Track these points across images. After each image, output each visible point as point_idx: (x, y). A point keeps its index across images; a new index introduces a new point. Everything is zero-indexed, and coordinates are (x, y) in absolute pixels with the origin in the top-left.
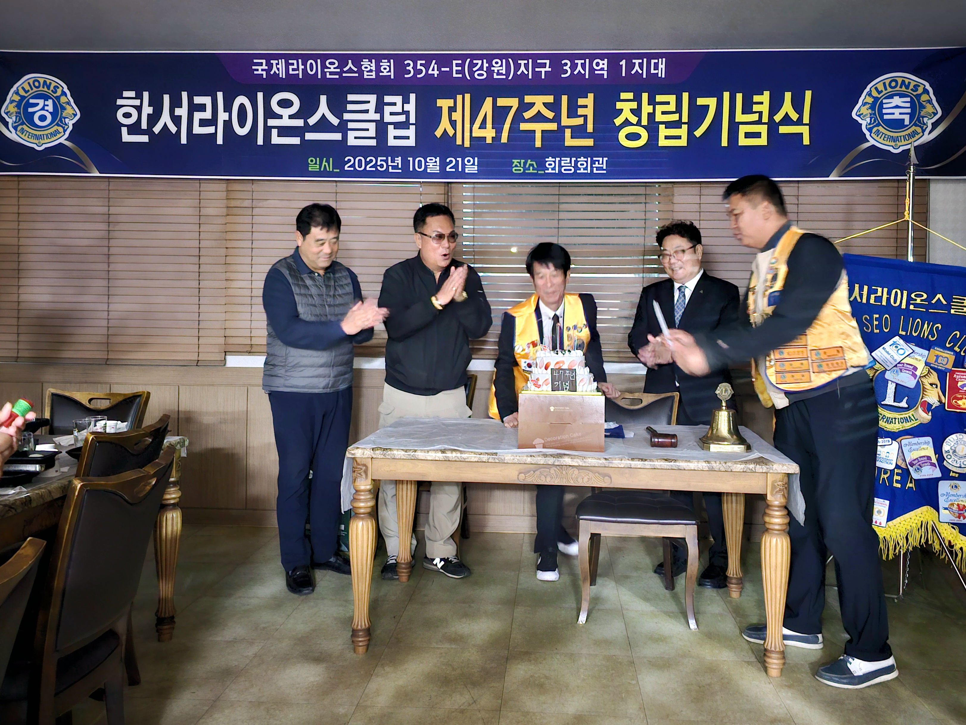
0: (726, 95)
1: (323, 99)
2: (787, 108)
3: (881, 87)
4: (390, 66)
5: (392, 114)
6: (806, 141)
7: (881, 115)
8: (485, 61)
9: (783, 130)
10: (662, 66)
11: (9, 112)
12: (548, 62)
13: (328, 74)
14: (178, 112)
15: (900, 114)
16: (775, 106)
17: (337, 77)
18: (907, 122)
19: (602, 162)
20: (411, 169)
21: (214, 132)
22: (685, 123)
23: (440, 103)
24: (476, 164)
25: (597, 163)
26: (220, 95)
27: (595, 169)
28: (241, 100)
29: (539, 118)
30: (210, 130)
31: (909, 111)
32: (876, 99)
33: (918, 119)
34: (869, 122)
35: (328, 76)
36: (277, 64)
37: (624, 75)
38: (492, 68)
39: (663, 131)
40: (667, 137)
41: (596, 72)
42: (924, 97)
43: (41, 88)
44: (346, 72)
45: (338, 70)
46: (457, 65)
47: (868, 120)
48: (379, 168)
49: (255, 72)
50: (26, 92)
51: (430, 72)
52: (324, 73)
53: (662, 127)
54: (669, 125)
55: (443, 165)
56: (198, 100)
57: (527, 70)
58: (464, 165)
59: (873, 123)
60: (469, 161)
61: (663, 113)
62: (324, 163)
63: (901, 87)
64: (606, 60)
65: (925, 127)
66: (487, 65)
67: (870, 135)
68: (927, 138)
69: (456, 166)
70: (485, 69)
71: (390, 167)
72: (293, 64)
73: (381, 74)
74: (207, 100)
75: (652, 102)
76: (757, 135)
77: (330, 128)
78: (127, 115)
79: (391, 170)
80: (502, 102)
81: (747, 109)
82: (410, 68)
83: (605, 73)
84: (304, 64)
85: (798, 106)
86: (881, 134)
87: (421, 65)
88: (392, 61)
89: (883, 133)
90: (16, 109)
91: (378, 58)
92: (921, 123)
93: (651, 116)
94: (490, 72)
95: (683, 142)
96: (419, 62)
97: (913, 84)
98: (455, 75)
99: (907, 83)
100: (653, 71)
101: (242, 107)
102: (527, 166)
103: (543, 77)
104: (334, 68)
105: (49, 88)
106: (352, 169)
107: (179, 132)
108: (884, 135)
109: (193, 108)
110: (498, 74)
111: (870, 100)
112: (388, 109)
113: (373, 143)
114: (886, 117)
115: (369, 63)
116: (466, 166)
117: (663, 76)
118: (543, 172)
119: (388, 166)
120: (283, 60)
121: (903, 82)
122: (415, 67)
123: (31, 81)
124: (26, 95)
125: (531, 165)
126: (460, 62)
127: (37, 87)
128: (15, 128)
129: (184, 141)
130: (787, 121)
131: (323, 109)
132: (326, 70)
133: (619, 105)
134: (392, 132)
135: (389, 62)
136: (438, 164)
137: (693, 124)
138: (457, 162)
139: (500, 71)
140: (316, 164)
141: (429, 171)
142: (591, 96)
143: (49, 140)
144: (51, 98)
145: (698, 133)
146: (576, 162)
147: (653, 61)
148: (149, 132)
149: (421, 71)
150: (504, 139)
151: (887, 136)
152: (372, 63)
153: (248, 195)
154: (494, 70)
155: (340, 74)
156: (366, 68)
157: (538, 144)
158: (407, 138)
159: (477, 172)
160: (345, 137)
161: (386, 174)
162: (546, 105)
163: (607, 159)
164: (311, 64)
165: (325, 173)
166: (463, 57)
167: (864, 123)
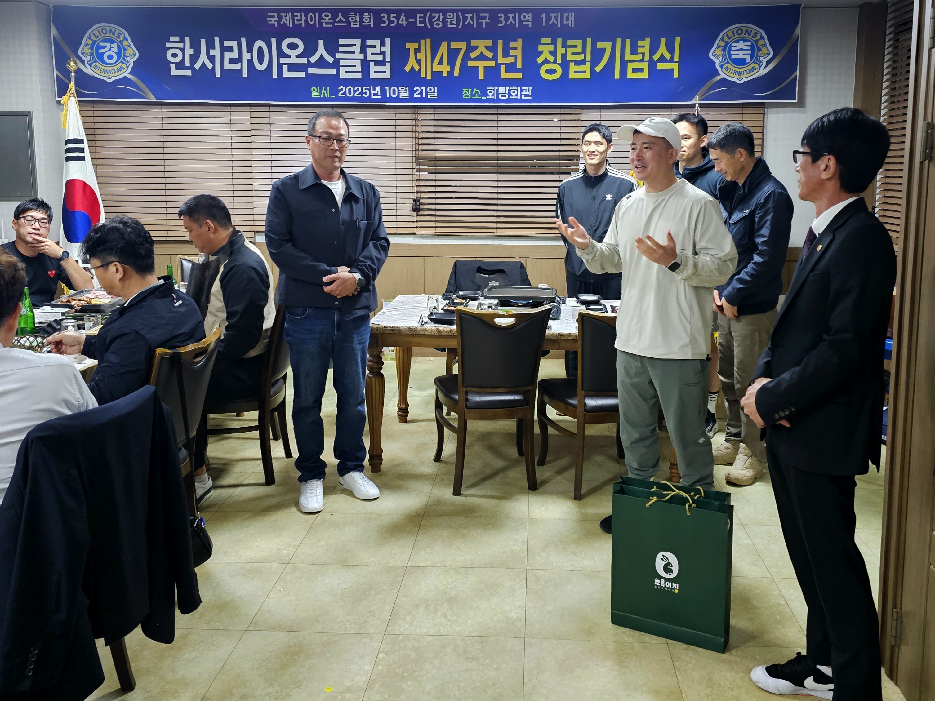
0: (619, 41)
1: (321, 43)
2: (663, 50)
3: (730, 34)
4: (370, 18)
5: (372, 54)
6: (676, 75)
7: (730, 55)
8: (441, 14)
9: (660, 66)
10: (572, 18)
11: (85, 53)
12: (487, 15)
13: (324, 23)
14: (212, 52)
15: (744, 54)
16: (654, 49)
17: (331, 26)
18: (748, 61)
20: (388, 96)
21: (240, 68)
22: (588, 62)
23: (408, 45)
24: (436, 91)
25: (525, 91)
26: (243, 40)
27: (523, 96)
28: (259, 43)
29: (481, 57)
30: (237, 66)
31: (750, 52)
32: (727, 43)
33: (756, 59)
34: (721, 60)
35: (324, 25)
36: (286, 16)
37: (544, 25)
38: (447, 20)
39: (573, 67)
40: (575, 72)
41: (524, 23)
42: (761, 42)
43: (108, 35)
44: (337, 22)
45: (332, 21)
46: (420, 17)
48: (364, 95)
49: (269, 22)
50: (97, 37)
51: (400, 22)
52: (320, 23)
53: (572, 64)
54: (577, 63)
55: (411, 92)
56: (227, 43)
57: (473, 21)
58: (427, 93)
59: (724, 62)
60: (430, 90)
61: (573, 54)
62: (323, 91)
63: (745, 34)
64: (531, 14)
65: (761, 64)
66: (443, 17)
69: (421, 94)
70: (441, 20)
71: (372, 94)
72: (297, 16)
73: (363, 24)
74: (233, 44)
75: (564, 45)
76: (641, 70)
77: (327, 65)
78: (175, 55)
79: (373, 97)
80: (454, 45)
81: (633, 51)
82: (385, 19)
83: (530, 23)
84: (306, 16)
85: (671, 49)
86: (730, 69)
87: (393, 17)
88: (371, 14)
90: (90, 51)
91: (362, 12)
92: (758, 62)
93: (564, 56)
94: (445, 22)
95: (587, 76)
96: (392, 15)
97: (753, 32)
98: (419, 25)
99: (749, 32)
100: (565, 22)
101: (260, 49)
102: (473, 94)
103: (484, 26)
104: (329, 19)
105: (114, 35)
106: (344, 96)
107: (214, 68)
109: (224, 49)
110: (451, 24)
111: (722, 44)
112: (369, 51)
113: (359, 76)
114: (733, 57)
115: (355, 15)
116: (429, 94)
117: (573, 26)
118: (485, 98)
119: (370, 94)
120: (290, 13)
121: (747, 31)
122: (389, 19)
123: (100, 29)
124: (97, 40)
125: (476, 92)
126: (422, 15)
127: (104, 34)
128: (90, 65)
129: (218, 74)
130: (662, 59)
131: (321, 50)
132: (322, 21)
133: (540, 48)
134: (373, 68)
135: (369, 14)
136: (408, 91)
137: (595, 62)
138: (422, 90)
139: (453, 22)
140: (317, 92)
141: (401, 97)
142: (520, 41)
143: (116, 74)
144: (116, 42)
145: (598, 69)
146: (510, 90)
147: (565, 15)
148: (191, 68)
149: (393, 22)
150: (456, 73)
151: (733, 71)
152: (356, 15)
153: (267, 115)
154: (448, 21)
155: (332, 23)
156: (352, 19)
157: (481, 77)
158: (385, 72)
159: (436, 98)
160: (338, 72)
161: (369, 99)
162: (487, 47)
163: (532, 88)
164: (311, 16)
165: (324, 99)
166: (425, 12)
167: (717, 61)
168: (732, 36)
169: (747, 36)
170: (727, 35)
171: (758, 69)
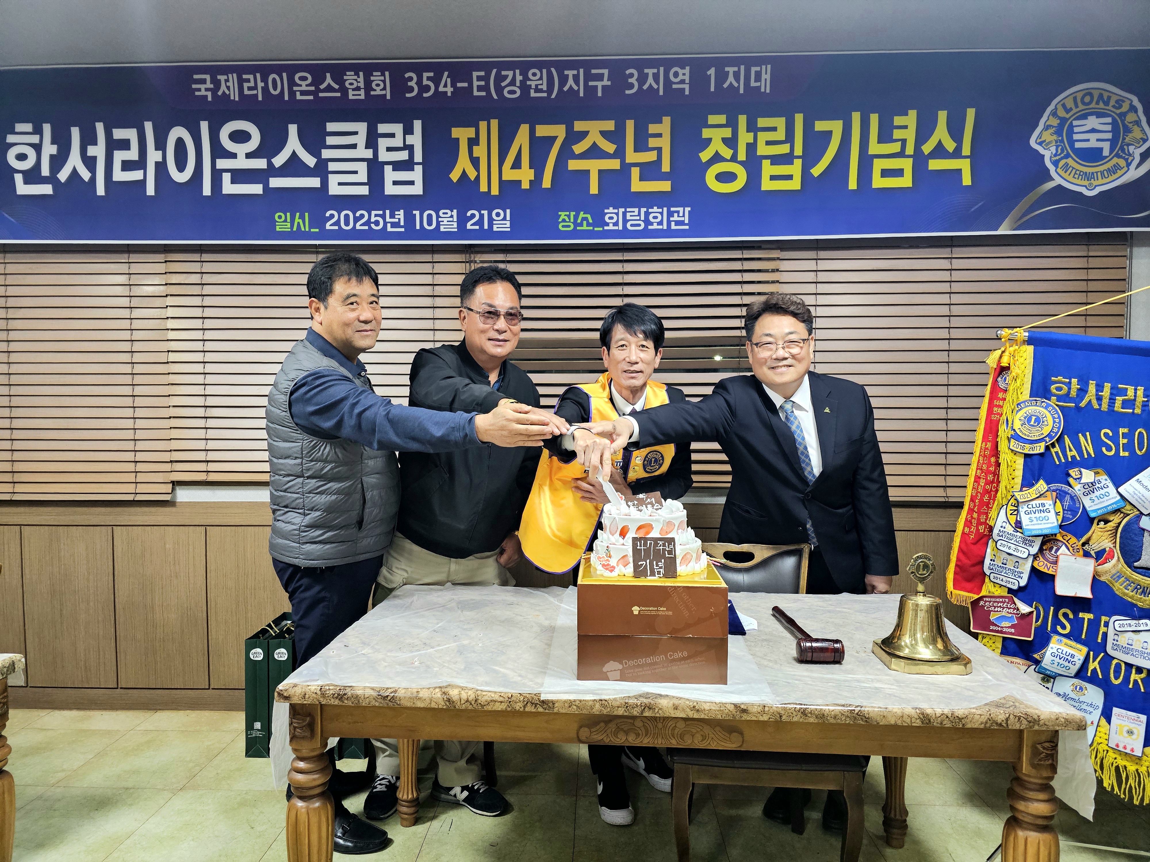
0: (856, 117)
1: (293, 129)
2: (941, 133)
3: (1070, 104)
4: (384, 81)
5: (389, 149)
6: (967, 180)
7: (1071, 142)
8: (517, 71)
9: (935, 165)
10: (766, 76)
12: (606, 72)
13: (298, 93)
14: (91, 151)
15: (1098, 140)
16: (924, 132)
17: (311, 97)
18: (1106, 152)
19: (683, 213)
20: (418, 227)
21: (142, 178)
22: (798, 157)
23: (456, 132)
24: (508, 218)
25: (676, 215)
26: (148, 126)
27: (673, 224)
28: (178, 132)
29: (594, 152)
30: (136, 175)
31: (1109, 136)
32: (1063, 121)
33: (1122, 149)
34: (1054, 152)
35: (299, 97)
36: (227, 81)
37: (712, 89)
38: (528, 83)
39: (768, 169)
40: (773, 178)
41: (674, 86)
42: (1131, 117)
44: (325, 90)
45: (313, 88)
46: (479, 78)
47: (1053, 149)
48: (373, 226)
49: (197, 93)
51: (441, 89)
52: (292, 93)
53: (766, 163)
54: (776, 160)
55: (462, 220)
56: (119, 134)
57: (578, 84)
58: (491, 220)
59: (1059, 155)
60: (498, 215)
61: (768, 143)
62: (297, 220)
64: (688, 68)
65: (1131, 159)
66: (521, 78)
67: (1056, 171)
68: (1133, 174)
69: (480, 222)
70: (518, 84)
71: (389, 225)
72: (248, 81)
73: (372, 93)
74: (131, 134)
75: (752, 127)
76: (899, 173)
77: (302, 170)
78: (22, 157)
79: (389, 229)
80: (542, 131)
81: (885, 137)
82: (412, 84)
83: (687, 87)
84: (264, 80)
86: (1071, 169)
87: (429, 78)
88: (387, 74)
89: (1073, 168)
91: (368, 70)
92: (1126, 154)
93: (751, 147)
94: (525, 88)
95: (795, 185)
96: (425, 75)
97: (1114, 98)
98: (476, 93)
99: (1105, 98)
100: (753, 84)
101: (180, 143)
102: (579, 221)
103: (600, 94)
104: (307, 85)
106: (336, 228)
107: (93, 179)
108: (1074, 171)
109: (113, 145)
110: (537, 90)
111: (1055, 122)
112: (383, 143)
113: (364, 191)
114: (1078, 145)
115: (356, 77)
116: (494, 222)
117: (768, 91)
118: (601, 229)
119: (385, 223)
120: (235, 75)
121: (1101, 96)
122: (419, 83)
125: (584, 219)
126: (482, 73)
129: (101, 191)
130: (939, 152)
131: (293, 143)
132: (295, 88)
133: (706, 133)
134: (390, 175)
135: (383, 75)
136: (455, 219)
137: (810, 158)
138: (482, 216)
139: (540, 87)
140: (285, 221)
141: (442, 229)
142: (667, 120)
145: (817, 171)
146: (647, 214)
147: (754, 69)
148: (52, 179)
149: (427, 88)
150: (547, 183)
151: (1078, 172)
152: (359, 77)
153: (196, 267)
154: (531, 85)
155: (315, 93)
156: (351, 84)
157: (594, 189)
158: (412, 183)
159: (509, 230)
160: (325, 183)
161: (383, 234)
162: (604, 134)
163: (689, 209)
164: (274, 80)
165: (299, 234)
166: (487, 67)
167: (1047, 154)
168: (1073, 107)
169: (1101, 105)
170: (1064, 106)
171: (1126, 169)
